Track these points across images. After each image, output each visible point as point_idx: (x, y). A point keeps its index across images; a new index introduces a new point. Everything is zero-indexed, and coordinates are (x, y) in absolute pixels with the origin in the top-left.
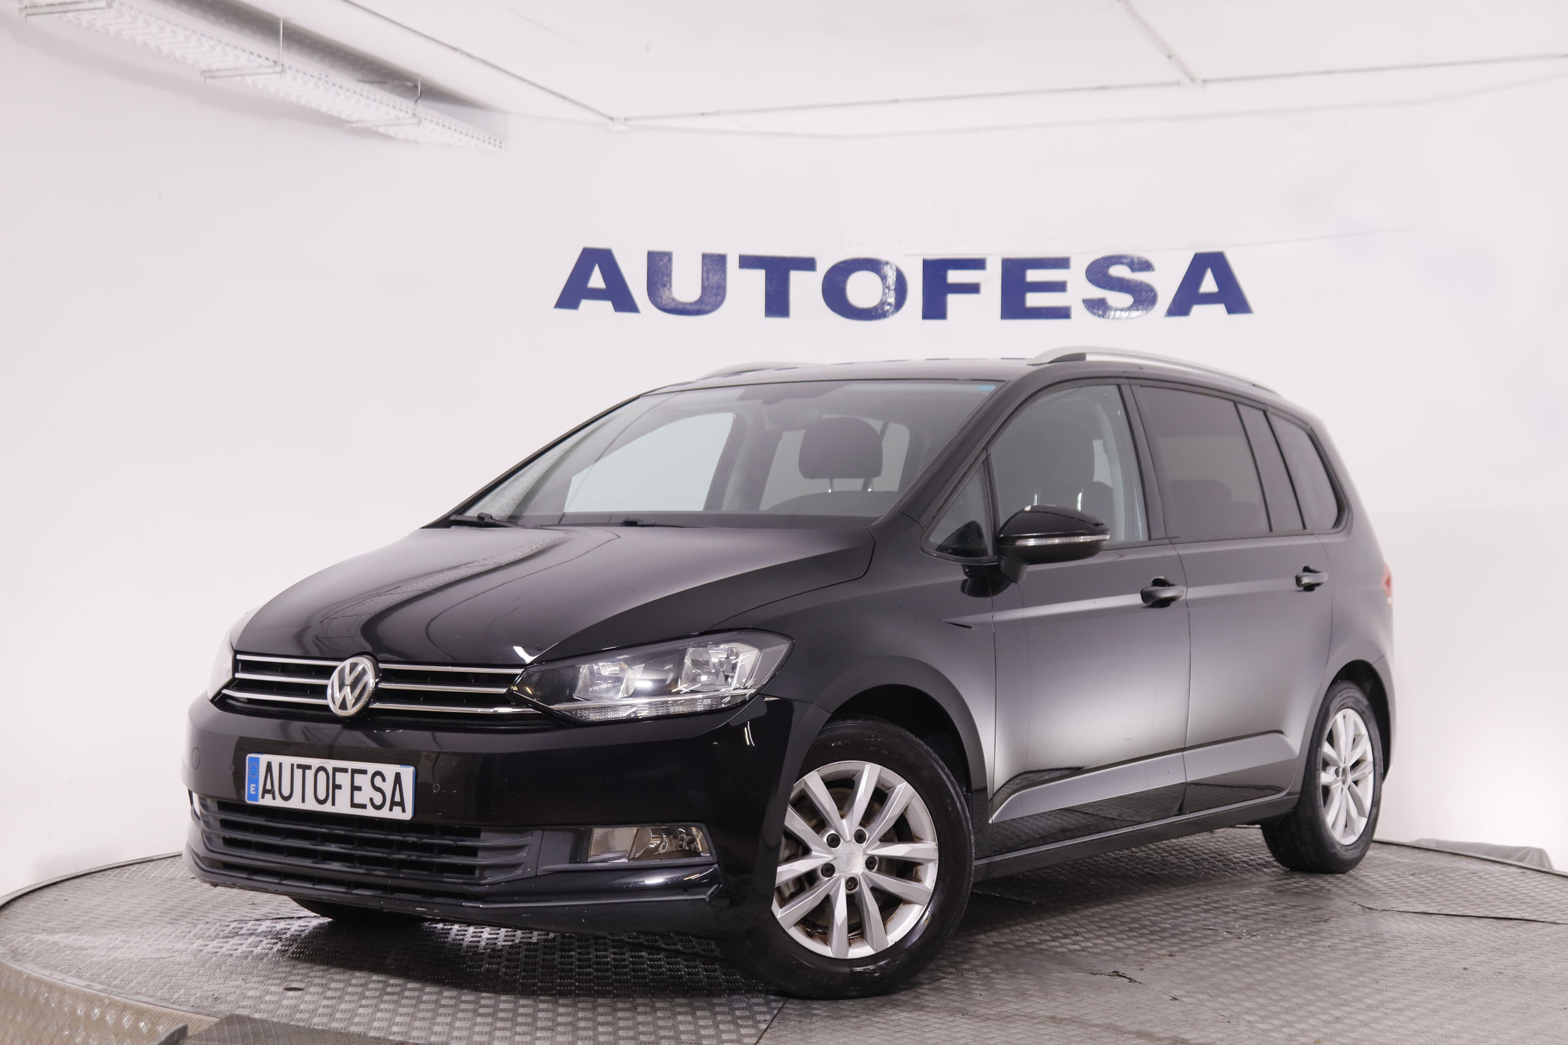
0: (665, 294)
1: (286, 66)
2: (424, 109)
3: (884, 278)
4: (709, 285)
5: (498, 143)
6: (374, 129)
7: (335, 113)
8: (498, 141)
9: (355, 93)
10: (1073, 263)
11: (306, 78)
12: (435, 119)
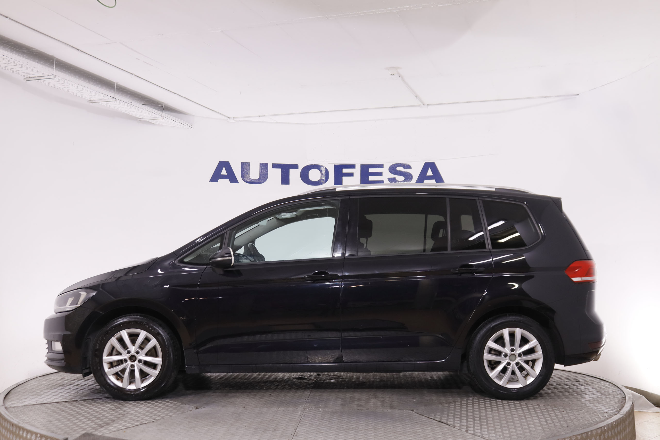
1: (117, 99)
2: (164, 114)
5: (190, 126)
6: (148, 121)
7: (134, 115)
9: (141, 108)
11: (124, 103)
12: (169, 118)
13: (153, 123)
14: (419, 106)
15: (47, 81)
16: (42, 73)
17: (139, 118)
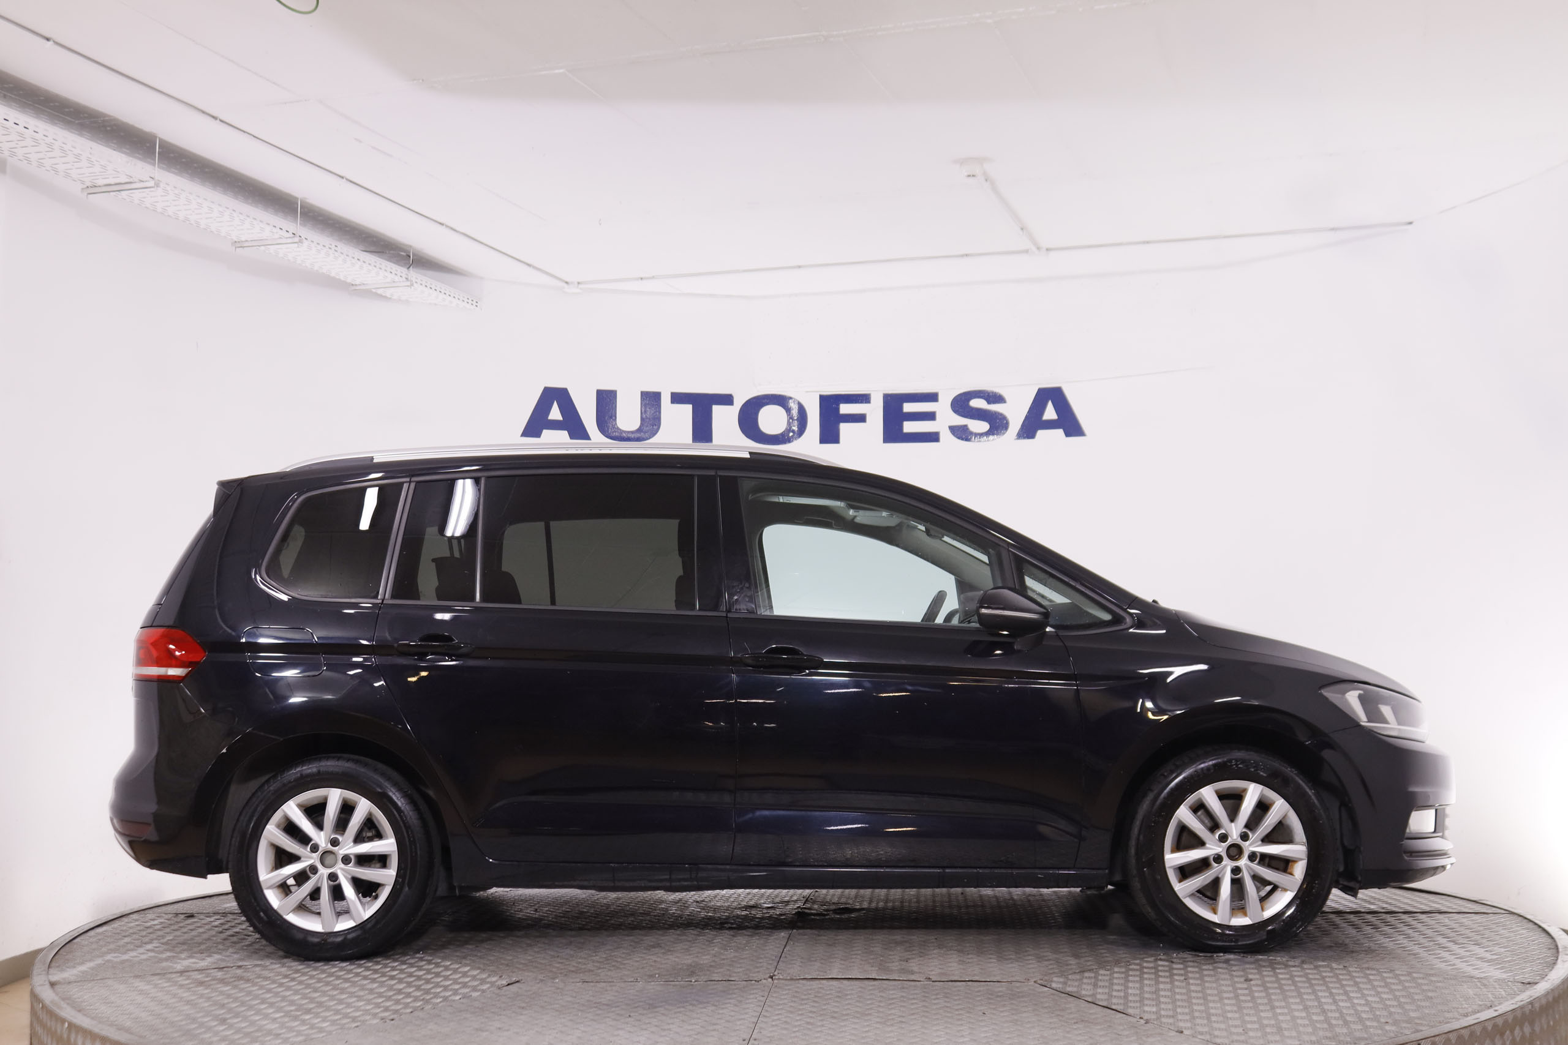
1: (303, 237)
2: (414, 274)
5: (475, 303)
6: (374, 291)
7: (342, 278)
8: (475, 302)
9: (359, 260)
11: (319, 247)
12: (424, 283)
13: (385, 297)
14: (1027, 251)
15: (137, 195)
16: (127, 175)
17: (352, 285)
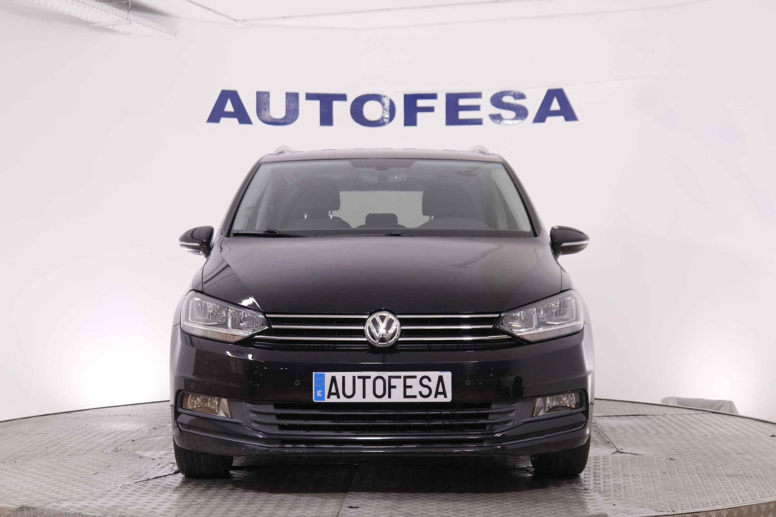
0: (265, 115)
2: (133, 16)
3: (383, 104)
4: (290, 109)
5: (174, 34)
6: (106, 27)
7: (84, 18)
9: (94, 7)
10: (483, 95)
12: (139, 22)
13: (115, 31)
17: (92, 23)
